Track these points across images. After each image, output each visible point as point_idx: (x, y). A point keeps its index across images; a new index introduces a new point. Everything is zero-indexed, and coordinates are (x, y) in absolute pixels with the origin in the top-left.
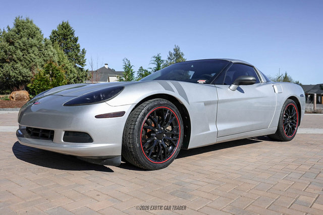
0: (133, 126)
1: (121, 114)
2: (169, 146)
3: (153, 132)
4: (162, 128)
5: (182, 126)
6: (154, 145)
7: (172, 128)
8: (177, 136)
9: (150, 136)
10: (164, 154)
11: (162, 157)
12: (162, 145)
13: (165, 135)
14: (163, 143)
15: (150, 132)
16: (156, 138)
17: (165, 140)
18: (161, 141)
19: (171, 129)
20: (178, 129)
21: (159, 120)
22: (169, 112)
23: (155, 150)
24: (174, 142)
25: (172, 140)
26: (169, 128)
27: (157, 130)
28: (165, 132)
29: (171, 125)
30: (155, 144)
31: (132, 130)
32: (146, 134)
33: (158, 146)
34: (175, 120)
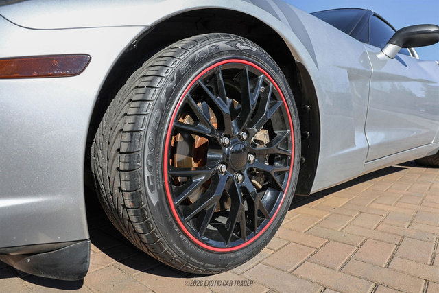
0: (130, 119)
1: (73, 65)
2: (264, 189)
3: (214, 145)
4: (244, 135)
5: (299, 131)
6: (218, 193)
7: (272, 135)
8: (285, 159)
9: (204, 162)
10: (250, 214)
11: (245, 228)
12: (244, 189)
13: (251, 157)
14: (247, 184)
15: (205, 148)
16: (224, 168)
17: (251, 174)
18: (240, 177)
19: (266, 141)
20: (287, 139)
21: (234, 113)
22: (265, 84)
23: (222, 206)
24: (277, 178)
25: (272, 171)
26: (262, 135)
27: (227, 140)
28: (253, 147)
29: (268, 126)
30: (222, 186)
31: (126, 137)
32: (190, 155)
33: (232, 192)
34: (281, 111)
